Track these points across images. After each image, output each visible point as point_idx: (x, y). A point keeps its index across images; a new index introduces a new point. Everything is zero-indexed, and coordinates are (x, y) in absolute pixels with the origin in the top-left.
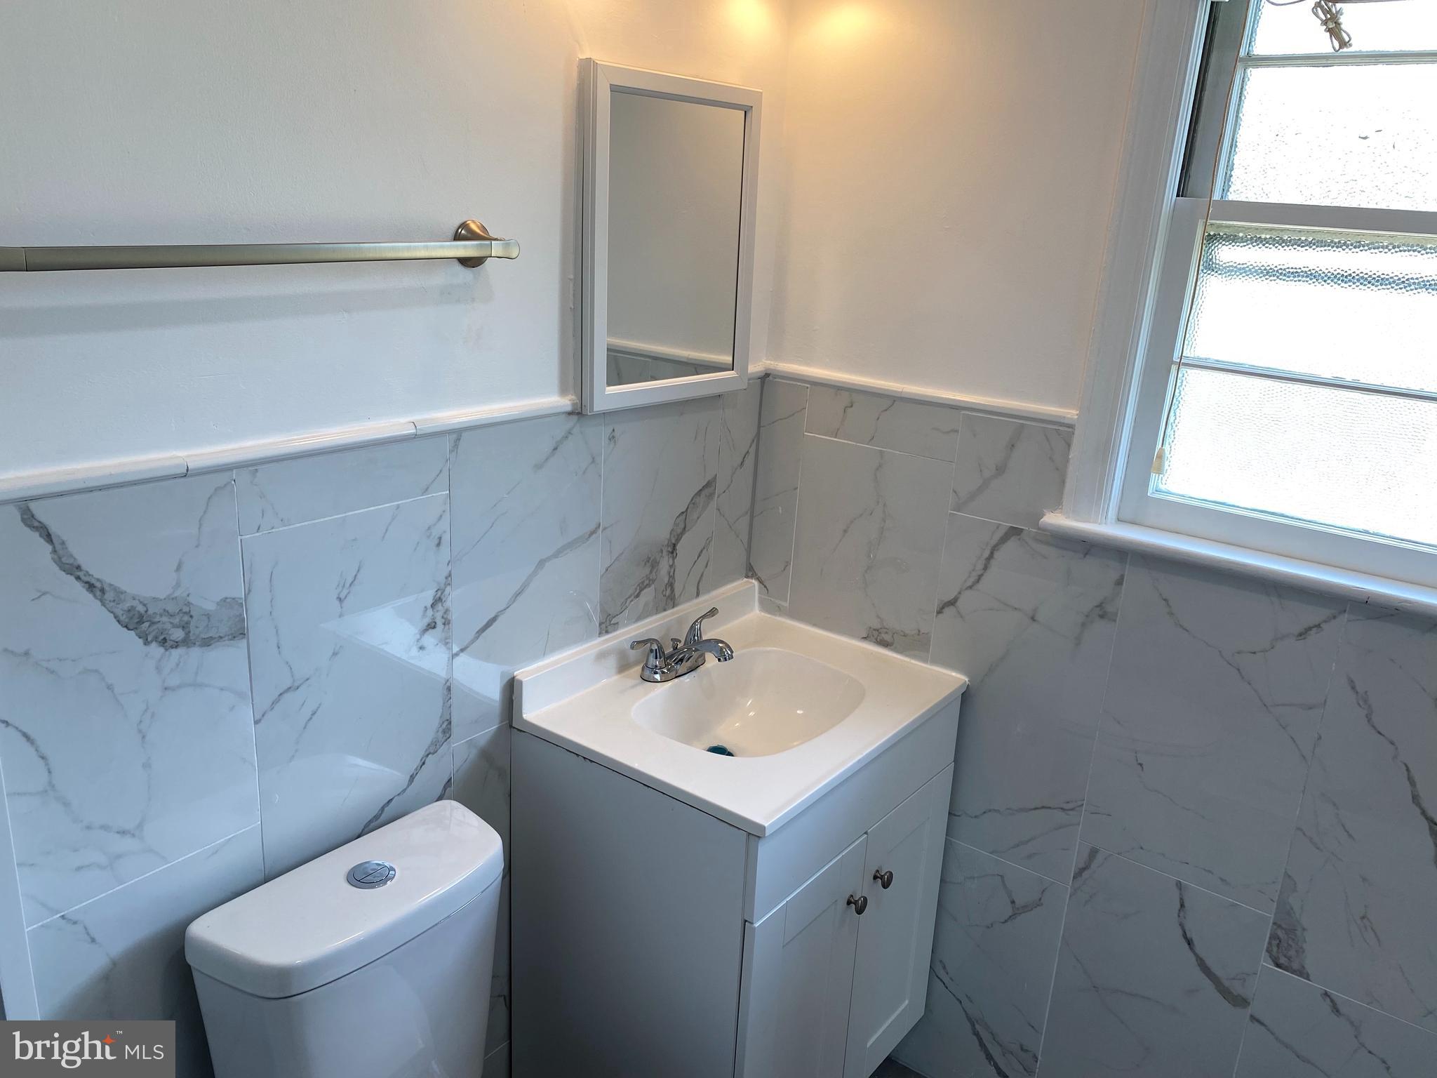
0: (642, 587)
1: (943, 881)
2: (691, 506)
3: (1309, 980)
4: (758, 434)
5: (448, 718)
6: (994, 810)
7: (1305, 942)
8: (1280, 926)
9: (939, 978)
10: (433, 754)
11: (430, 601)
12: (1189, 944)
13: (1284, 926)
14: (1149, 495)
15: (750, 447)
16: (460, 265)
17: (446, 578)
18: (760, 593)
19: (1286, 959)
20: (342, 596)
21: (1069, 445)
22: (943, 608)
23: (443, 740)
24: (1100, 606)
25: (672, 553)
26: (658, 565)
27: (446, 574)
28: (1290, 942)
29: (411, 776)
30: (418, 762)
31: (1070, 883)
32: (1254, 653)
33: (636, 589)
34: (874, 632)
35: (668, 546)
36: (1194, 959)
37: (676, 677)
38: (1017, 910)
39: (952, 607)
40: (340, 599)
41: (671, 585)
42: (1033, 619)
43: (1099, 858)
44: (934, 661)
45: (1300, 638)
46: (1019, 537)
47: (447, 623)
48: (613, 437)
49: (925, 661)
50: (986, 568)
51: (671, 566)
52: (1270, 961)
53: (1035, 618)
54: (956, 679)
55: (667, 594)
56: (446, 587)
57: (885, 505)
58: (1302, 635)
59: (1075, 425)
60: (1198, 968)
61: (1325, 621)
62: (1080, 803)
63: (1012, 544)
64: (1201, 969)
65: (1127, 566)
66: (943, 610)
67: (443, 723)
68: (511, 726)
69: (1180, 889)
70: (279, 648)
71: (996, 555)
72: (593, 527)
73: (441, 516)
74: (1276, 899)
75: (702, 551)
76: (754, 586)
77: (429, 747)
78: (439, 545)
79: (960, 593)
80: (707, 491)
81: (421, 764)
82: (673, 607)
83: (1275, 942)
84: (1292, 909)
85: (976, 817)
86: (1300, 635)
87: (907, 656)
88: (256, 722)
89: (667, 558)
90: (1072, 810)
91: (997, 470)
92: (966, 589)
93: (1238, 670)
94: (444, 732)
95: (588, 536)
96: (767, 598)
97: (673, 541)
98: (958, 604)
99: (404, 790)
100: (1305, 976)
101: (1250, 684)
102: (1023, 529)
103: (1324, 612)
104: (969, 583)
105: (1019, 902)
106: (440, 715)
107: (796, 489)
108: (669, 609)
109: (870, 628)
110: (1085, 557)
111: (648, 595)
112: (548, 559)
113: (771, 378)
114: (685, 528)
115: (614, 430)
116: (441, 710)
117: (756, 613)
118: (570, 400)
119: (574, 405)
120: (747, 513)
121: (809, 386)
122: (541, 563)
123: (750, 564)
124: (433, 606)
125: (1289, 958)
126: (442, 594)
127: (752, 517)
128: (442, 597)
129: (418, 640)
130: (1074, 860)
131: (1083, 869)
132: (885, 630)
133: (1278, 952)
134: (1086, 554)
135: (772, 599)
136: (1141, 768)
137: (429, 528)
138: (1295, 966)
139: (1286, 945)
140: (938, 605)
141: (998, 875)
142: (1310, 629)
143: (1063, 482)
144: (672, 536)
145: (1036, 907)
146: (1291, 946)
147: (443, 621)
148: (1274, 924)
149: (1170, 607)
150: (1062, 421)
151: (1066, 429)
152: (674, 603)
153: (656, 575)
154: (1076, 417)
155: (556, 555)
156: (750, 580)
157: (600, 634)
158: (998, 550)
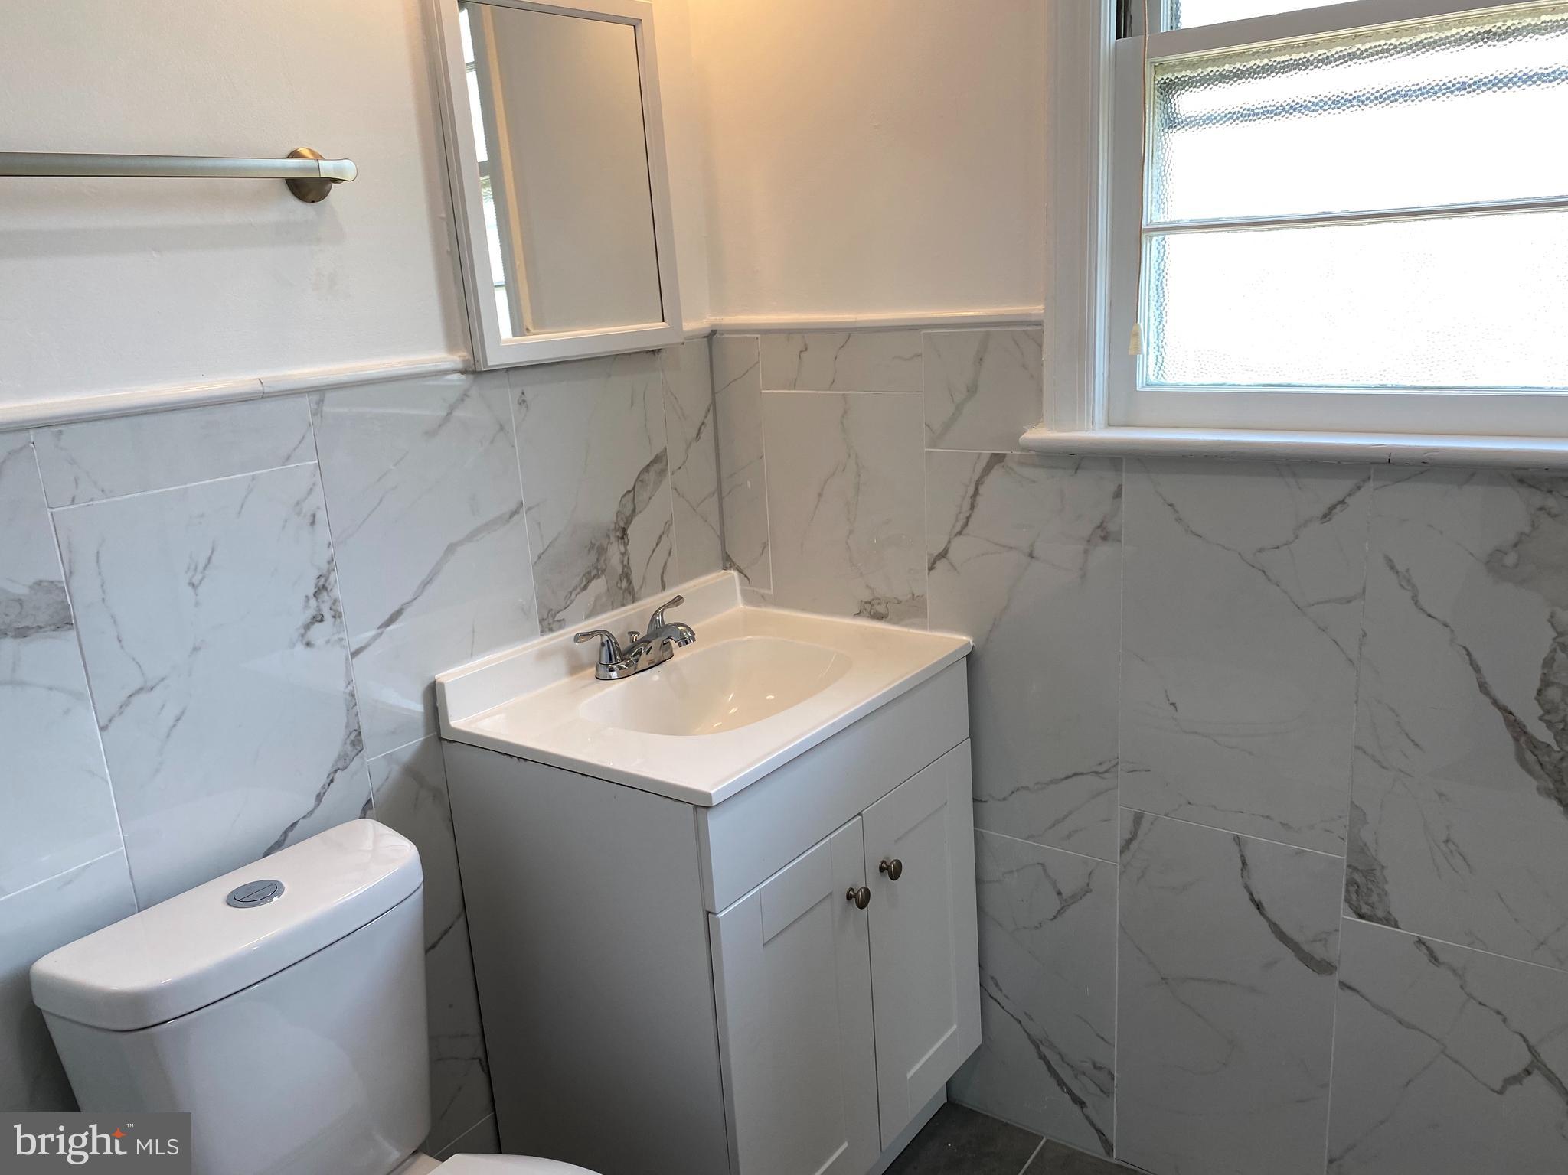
0: (589, 578)
1: (979, 881)
2: (639, 484)
3: (1398, 928)
4: (714, 403)
5: (356, 728)
6: (1022, 787)
7: (1387, 882)
8: (1355, 869)
9: (992, 997)
10: (343, 769)
11: (312, 590)
12: (1259, 909)
13: (1360, 868)
14: (1138, 389)
15: (706, 417)
16: (297, 200)
17: (329, 563)
18: (740, 585)
19: (1368, 907)
20: (196, 581)
21: (1041, 346)
22: (934, 562)
23: (353, 754)
24: (1101, 526)
25: (622, 538)
26: (606, 552)
27: (327, 557)
28: (1370, 886)
29: (318, 796)
30: (324, 780)
31: (1118, 859)
32: (1278, 548)
33: (582, 580)
34: (866, 605)
35: (615, 530)
36: (1266, 924)
37: (636, 673)
38: (1066, 903)
39: (944, 560)
40: (193, 585)
41: (626, 575)
42: (1031, 556)
43: (1145, 825)
44: (935, 626)
45: (1325, 520)
46: (1003, 464)
47: (337, 615)
48: (524, 401)
49: (924, 628)
50: (972, 507)
51: (623, 554)
52: (1354, 914)
53: (1034, 555)
54: (959, 640)
55: (623, 587)
56: (330, 573)
57: (857, 455)
58: (1327, 516)
59: (1042, 321)
60: (1273, 935)
61: (1350, 495)
62: (1114, 763)
63: (997, 472)
64: (1276, 936)
65: (1124, 475)
66: (935, 565)
67: (350, 733)
68: (441, 739)
69: (1239, 845)
70: (120, 641)
71: (982, 490)
72: (513, 506)
73: (311, 489)
74: (1345, 835)
75: (661, 537)
76: (733, 576)
77: (336, 762)
78: (313, 523)
79: (949, 542)
80: (656, 467)
81: (329, 781)
82: (633, 602)
83: (1353, 889)
84: (1365, 845)
85: (1004, 799)
86: (1325, 516)
87: (906, 626)
88: (102, 729)
89: (617, 543)
90: (1106, 771)
91: (968, 391)
92: (956, 535)
93: (1263, 571)
94: (353, 744)
95: (508, 516)
96: (749, 588)
97: (622, 524)
98: (950, 554)
99: (311, 813)
100: (1393, 923)
101: (1278, 586)
102: (1005, 454)
103: (1347, 484)
104: (958, 529)
105: (1066, 893)
106: (344, 724)
107: (762, 457)
108: (628, 604)
109: (862, 601)
110: (1076, 472)
111: (599, 585)
112: (460, 543)
113: (718, 335)
114: (634, 510)
115: (523, 393)
116: (346, 719)
117: (740, 606)
118: (460, 357)
119: (465, 361)
120: (714, 494)
121: (758, 336)
122: (451, 549)
123: (726, 553)
124: (316, 595)
125: (1372, 905)
126: (326, 581)
127: (721, 499)
128: (327, 585)
129: (303, 636)
130: (1120, 830)
131: (1129, 842)
132: (877, 601)
133: (1358, 900)
134: (1077, 469)
135: (755, 589)
136: (1174, 709)
137: (298, 503)
138: (1380, 914)
139: (1365, 890)
140: (929, 560)
141: (1038, 864)
142: (1334, 507)
143: (1041, 390)
144: (619, 518)
145: (1084, 895)
146: (1371, 890)
147: (332, 613)
148: (1349, 866)
149: (1177, 512)
150: (1028, 319)
151: (1035, 328)
152: (633, 597)
153: (606, 565)
154: (1043, 311)
155: (470, 537)
156: (729, 571)
157: (542, 632)
158: (982, 484)
